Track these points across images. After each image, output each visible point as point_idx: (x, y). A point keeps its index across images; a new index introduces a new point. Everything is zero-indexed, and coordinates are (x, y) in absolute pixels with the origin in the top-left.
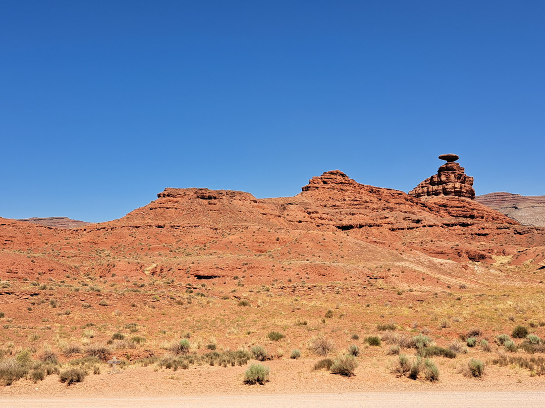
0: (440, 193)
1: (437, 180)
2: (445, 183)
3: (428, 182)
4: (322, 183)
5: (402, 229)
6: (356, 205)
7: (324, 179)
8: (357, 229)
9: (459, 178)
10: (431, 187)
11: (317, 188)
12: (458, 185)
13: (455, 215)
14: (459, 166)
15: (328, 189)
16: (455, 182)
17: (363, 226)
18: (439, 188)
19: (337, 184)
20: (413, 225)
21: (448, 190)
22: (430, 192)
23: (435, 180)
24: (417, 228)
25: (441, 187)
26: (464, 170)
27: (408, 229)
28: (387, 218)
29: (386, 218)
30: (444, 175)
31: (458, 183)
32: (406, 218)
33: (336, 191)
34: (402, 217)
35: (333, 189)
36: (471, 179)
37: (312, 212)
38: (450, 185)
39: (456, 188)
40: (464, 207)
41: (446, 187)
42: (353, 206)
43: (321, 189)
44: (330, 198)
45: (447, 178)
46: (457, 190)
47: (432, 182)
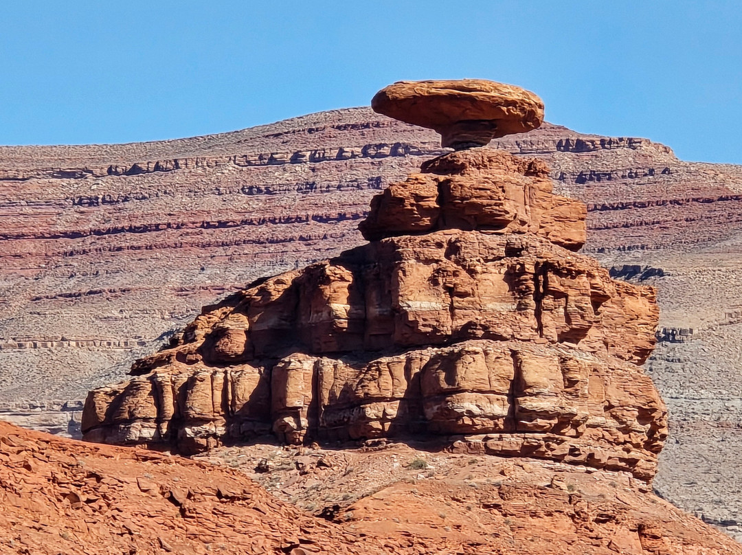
2: (432, 337)
12: (542, 365)
16: (517, 332)
18: (385, 385)
21: (465, 403)
25: (393, 377)
31: (539, 346)
38: (483, 363)
39: (531, 389)
45: (450, 293)
46: (534, 405)
47: (314, 318)
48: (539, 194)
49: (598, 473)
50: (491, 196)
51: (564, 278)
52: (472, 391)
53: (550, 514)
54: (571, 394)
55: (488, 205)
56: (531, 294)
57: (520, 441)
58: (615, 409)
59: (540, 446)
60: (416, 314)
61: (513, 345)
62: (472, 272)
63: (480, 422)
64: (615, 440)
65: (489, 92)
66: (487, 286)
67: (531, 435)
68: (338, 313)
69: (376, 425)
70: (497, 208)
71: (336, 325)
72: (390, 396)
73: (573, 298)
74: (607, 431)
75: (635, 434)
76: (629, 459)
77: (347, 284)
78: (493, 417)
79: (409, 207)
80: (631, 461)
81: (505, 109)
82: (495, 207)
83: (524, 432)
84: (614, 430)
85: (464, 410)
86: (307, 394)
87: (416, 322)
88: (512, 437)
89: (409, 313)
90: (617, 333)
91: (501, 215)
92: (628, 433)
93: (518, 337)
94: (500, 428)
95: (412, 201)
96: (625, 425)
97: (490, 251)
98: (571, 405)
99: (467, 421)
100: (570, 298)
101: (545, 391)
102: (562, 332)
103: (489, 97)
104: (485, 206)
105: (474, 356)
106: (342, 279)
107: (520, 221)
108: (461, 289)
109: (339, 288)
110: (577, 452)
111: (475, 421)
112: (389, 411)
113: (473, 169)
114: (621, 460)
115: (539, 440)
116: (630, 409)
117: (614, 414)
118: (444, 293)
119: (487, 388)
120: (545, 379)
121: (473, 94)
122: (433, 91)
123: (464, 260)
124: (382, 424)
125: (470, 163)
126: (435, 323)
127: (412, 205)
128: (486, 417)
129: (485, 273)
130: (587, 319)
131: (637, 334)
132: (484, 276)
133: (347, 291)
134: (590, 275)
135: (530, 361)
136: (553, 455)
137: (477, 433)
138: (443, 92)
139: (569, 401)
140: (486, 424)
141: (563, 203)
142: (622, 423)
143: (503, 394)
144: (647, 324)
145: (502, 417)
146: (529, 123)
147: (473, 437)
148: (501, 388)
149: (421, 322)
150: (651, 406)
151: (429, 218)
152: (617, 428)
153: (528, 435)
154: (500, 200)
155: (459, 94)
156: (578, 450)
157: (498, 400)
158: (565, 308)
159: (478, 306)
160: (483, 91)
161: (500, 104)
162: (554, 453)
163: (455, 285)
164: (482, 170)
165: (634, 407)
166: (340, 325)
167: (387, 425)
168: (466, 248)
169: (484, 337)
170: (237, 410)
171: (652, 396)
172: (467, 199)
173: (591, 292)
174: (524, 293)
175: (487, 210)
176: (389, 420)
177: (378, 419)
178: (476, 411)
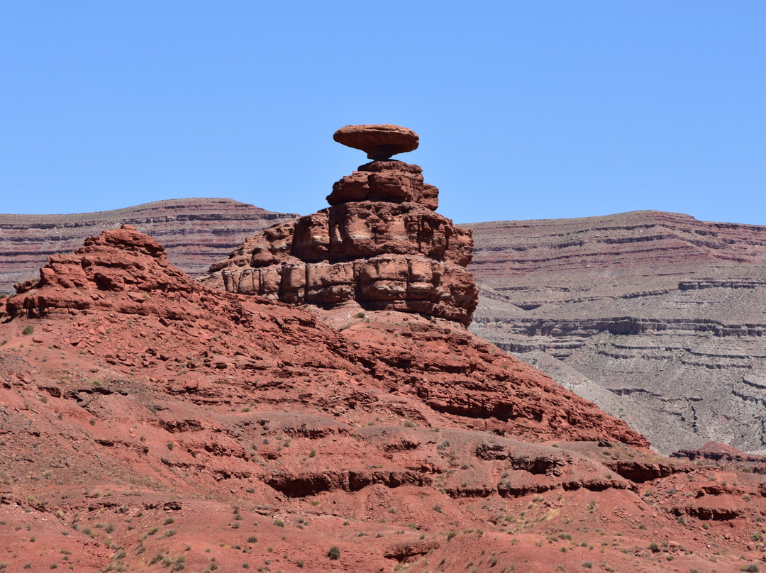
0: (343, 297)
1: (327, 239)
2: (366, 252)
3: (283, 244)
4: (91, 287)
5: (478, 493)
6: (265, 387)
7: (97, 269)
8: (340, 492)
9: (424, 236)
10: (302, 266)
11: (82, 307)
12: (422, 266)
13: (443, 403)
14: (421, 181)
15: (123, 311)
16: (409, 251)
17: (366, 482)
18: (342, 276)
19: (148, 290)
20: (520, 478)
21: (383, 285)
22: (296, 290)
23: (321, 236)
24: (541, 490)
25: (346, 272)
26: (436, 196)
27: (503, 493)
28: (414, 447)
29: (409, 446)
30: (363, 216)
31: (420, 257)
32: (485, 448)
33: (152, 320)
34: (470, 446)
35: (142, 312)
36: (465, 239)
37: (179, 425)
38: (393, 265)
39: (417, 278)
40: (473, 367)
41: (372, 271)
42: (258, 394)
43: (96, 312)
44: (152, 352)
45: (375, 230)
46: (418, 286)
47: (305, 243)
50: (395, 183)
52: (387, 279)
55: (393, 187)
56: (416, 231)
60: (357, 241)
61: (408, 256)
65: (394, 131)
66: (393, 227)
68: (318, 240)
69: (337, 296)
70: (398, 189)
72: (345, 282)
85: (383, 289)
86: (302, 281)
87: (357, 245)
89: (354, 240)
91: (400, 193)
100: (434, 233)
101: (424, 279)
105: (388, 262)
108: (380, 229)
113: (386, 170)
118: (372, 230)
119: (394, 278)
120: (424, 273)
122: (366, 130)
123: (382, 214)
125: (384, 166)
126: (367, 246)
128: (394, 292)
129: (392, 221)
130: (443, 244)
135: (416, 264)
138: (371, 131)
145: (403, 292)
149: (360, 245)
154: (399, 185)
157: (401, 284)
158: (432, 239)
159: (389, 238)
163: (377, 227)
169: (392, 252)
172: (383, 184)
174: (412, 230)
175: (393, 190)
178: (389, 289)
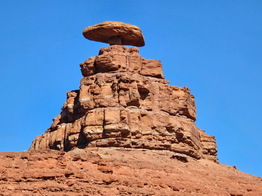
10: (64, 126)
18: (75, 129)
22: (60, 143)
48: (132, 58)
49: (148, 151)
50: (107, 60)
51: (126, 84)
52: (90, 126)
53: (46, 159)
54: (124, 123)
55: (106, 63)
56: (116, 90)
57: (107, 141)
58: (157, 128)
59: (115, 142)
60: (83, 103)
62: (100, 86)
63: (93, 136)
64: (159, 139)
65: (107, 25)
66: (105, 90)
67: (110, 138)
68: (69, 107)
69: (73, 142)
70: (110, 63)
71: (69, 111)
72: (76, 132)
73: (131, 90)
74: (155, 136)
75: (168, 137)
76: (164, 145)
77: (74, 97)
78: (98, 134)
79: (85, 68)
80: (165, 146)
81: (115, 30)
82: (109, 63)
83: (108, 138)
84: (158, 136)
85: (87, 132)
86: (62, 136)
87: (83, 106)
88: (105, 140)
89: (81, 103)
90: (165, 103)
91: (112, 66)
92: (164, 136)
93: (111, 105)
94: (101, 138)
95: (85, 65)
96: (161, 134)
97: (109, 79)
98: (125, 126)
99: (89, 136)
100: (130, 90)
101: (113, 122)
102: (128, 102)
103: (108, 26)
104: (105, 63)
105: (91, 113)
106: (72, 96)
107: (123, 68)
108: (95, 92)
109: (71, 99)
110: (136, 144)
111: (92, 136)
112: (76, 137)
113: (106, 52)
114: (161, 146)
115: (114, 140)
116: (162, 127)
117: (157, 130)
118: (91, 94)
119: (95, 124)
120: (113, 118)
121: (103, 26)
122: (94, 28)
123: (98, 82)
124: (75, 142)
125: (104, 50)
126: (88, 105)
127: (85, 67)
128: (95, 134)
129: (104, 86)
130: (136, 96)
131: (179, 103)
132: (104, 87)
133: (74, 100)
134: (137, 82)
135: (108, 112)
136: (124, 145)
137: (94, 140)
138: (96, 28)
139: (124, 125)
140: (96, 137)
141: (150, 62)
142: (160, 133)
143: (101, 125)
144: (183, 100)
145: (101, 133)
146: (133, 35)
147: (93, 141)
148: (100, 123)
149: (84, 105)
150: (170, 126)
151: (92, 71)
152: (159, 135)
153: (109, 139)
154: (110, 60)
155: (100, 27)
156: (137, 143)
157: (99, 128)
158: (129, 94)
159: (102, 97)
160: (106, 25)
161: (112, 28)
162: (124, 144)
163: (94, 91)
164: (109, 52)
165: (163, 126)
166: (70, 111)
167: (76, 142)
168: (99, 78)
169: (99, 107)
170: (52, 145)
171: (169, 122)
172: (100, 62)
173: (138, 87)
174: (115, 90)
175: (107, 64)
176: (76, 140)
177: (73, 140)
178: (91, 132)
